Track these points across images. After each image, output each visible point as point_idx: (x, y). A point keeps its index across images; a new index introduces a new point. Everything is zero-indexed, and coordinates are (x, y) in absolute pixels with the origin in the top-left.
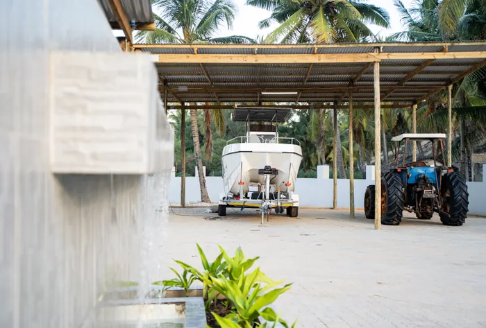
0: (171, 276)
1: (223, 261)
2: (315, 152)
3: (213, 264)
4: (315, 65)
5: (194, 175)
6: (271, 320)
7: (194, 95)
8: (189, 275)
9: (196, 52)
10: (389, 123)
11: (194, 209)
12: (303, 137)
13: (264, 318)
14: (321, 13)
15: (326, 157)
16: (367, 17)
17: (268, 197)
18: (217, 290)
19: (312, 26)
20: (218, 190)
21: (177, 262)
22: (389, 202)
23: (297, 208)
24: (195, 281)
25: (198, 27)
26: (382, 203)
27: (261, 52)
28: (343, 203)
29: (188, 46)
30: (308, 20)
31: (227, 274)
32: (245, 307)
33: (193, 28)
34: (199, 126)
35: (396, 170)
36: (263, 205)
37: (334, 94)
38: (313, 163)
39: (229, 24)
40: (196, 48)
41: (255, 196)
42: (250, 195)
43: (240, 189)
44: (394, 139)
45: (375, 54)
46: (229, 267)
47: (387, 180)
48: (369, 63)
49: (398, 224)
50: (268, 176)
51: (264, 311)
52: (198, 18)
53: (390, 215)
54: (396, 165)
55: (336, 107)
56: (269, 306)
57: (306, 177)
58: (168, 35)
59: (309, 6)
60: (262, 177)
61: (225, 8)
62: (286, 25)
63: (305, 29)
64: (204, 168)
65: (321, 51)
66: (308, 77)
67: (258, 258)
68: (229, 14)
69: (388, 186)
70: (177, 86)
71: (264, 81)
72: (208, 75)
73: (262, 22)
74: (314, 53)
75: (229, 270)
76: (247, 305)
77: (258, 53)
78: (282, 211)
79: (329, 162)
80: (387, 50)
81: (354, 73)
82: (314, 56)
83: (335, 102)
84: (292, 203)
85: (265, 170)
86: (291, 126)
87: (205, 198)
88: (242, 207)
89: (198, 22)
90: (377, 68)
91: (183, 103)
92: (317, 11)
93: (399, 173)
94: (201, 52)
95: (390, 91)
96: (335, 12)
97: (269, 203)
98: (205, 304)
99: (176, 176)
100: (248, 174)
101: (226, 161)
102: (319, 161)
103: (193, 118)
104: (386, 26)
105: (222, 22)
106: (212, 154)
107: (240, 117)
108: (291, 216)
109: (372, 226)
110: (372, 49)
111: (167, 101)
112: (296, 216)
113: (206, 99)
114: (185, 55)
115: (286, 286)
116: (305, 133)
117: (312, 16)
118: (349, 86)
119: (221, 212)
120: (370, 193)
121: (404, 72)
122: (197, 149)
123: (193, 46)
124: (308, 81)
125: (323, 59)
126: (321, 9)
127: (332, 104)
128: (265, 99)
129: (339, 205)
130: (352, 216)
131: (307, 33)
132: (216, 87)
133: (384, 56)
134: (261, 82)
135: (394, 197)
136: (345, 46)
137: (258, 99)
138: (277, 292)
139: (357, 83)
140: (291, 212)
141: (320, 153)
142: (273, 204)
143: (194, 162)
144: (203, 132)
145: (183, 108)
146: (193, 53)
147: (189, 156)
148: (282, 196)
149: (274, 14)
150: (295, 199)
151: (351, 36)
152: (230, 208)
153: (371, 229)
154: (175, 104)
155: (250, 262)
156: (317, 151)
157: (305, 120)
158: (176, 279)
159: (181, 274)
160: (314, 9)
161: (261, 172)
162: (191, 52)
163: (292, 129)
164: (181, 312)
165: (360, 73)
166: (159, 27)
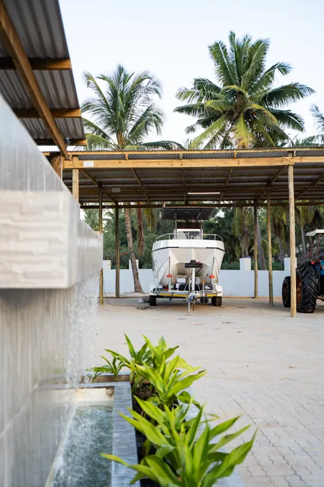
0: (103, 363)
1: (148, 349)
2: (239, 245)
3: (139, 353)
4: (235, 168)
5: (128, 268)
6: (187, 402)
7: (127, 196)
8: (117, 362)
9: (127, 158)
10: (306, 218)
11: (127, 299)
12: (228, 231)
13: (181, 401)
14: (241, 119)
15: (249, 250)
16: (284, 123)
17: (193, 289)
18: (142, 376)
19: (234, 131)
20: (150, 282)
21: (107, 350)
22: (304, 292)
23: (221, 297)
24: (123, 368)
25: (130, 133)
26: (298, 293)
27: (186, 157)
28: (263, 293)
29: (120, 153)
30: (230, 125)
31: (151, 362)
32: (164, 390)
33: (126, 134)
34: (132, 222)
35: (310, 263)
36: (190, 296)
37: (253, 194)
38: (238, 255)
39: (158, 130)
40: (127, 154)
41: (182, 287)
42: (177, 286)
43: (168, 281)
44: (308, 234)
45: (289, 158)
46: (152, 355)
47: (302, 272)
48: (284, 166)
49: (312, 312)
50: (194, 269)
51: (181, 395)
52: (131, 125)
53: (305, 304)
54: (310, 258)
55: (256, 206)
56: (186, 390)
57: (230, 269)
58: (103, 141)
59: (231, 113)
60: (188, 270)
61: (154, 115)
62: (211, 130)
63: (227, 134)
64: (137, 261)
65: (239, 156)
66: (229, 178)
67: (178, 347)
68: (158, 122)
69: (303, 277)
70: (111, 188)
71: (190, 183)
72: (139, 178)
73: (188, 128)
74: (233, 158)
75: (153, 358)
76: (166, 389)
77: (183, 158)
78: (207, 301)
79: (251, 255)
80: (299, 154)
81: (271, 175)
82: (234, 160)
83: (255, 200)
84: (216, 294)
85: (190, 264)
86: (217, 222)
87: (138, 288)
88: (171, 297)
89: (130, 129)
90: (291, 170)
91: (117, 203)
92: (238, 117)
93: (312, 265)
94: (132, 158)
95: (304, 191)
96: (254, 118)
97: (194, 294)
98: (132, 387)
99: (112, 269)
100: (176, 267)
101: (155, 255)
102: (243, 253)
103: (127, 216)
104: (302, 130)
105: (152, 129)
106: (144, 248)
107: (168, 215)
108: (215, 305)
109: (289, 314)
110: (287, 154)
111: (102, 202)
112: (220, 305)
113: (138, 199)
114: (117, 161)
115: (200, 373)
116: (230, 228)
117: (234, 121)
118: (267, 186)
119: (152, 302)
120: (287, 283)
121: (317, 174)
122: (130, 244)
123: (124, 153)
124: (230, 182)
125: (243, 163)
126: (242, 115)
127: (252, 202)
128: (190, 199)
129: (259, 295)
130: (271, 305)
131: (229, 137)
132: (146, 188)
133: (297, 160)
134: (187, 183)
135: (309, 287)
136: (261, 151)
137: (185, 199)
138: (192, 378)
139: (274, 183)
140: (216, 302)
141: (244, 245)
142: (198, 294)
143: (128, 256)
144: (136, 228)
145: (117, 208)
146: (124, 159)
147: (124, 250)
148: (207, 287)
149: (199, 121)
150: (219, 290)
151: (269, 140)
152: (161, 299)
153: (287, 317)
154: (110, 204)
155: (171, 351)
156: (241, 244)
157: (229, 216)
158: (107, 366)
159: (111, 361)
160: (235, 116)
161: (187, 266)
162: (123, 158)
163: (218, 224)
164: (111, 395)
165: (277, 174)
166: (95, 134)
